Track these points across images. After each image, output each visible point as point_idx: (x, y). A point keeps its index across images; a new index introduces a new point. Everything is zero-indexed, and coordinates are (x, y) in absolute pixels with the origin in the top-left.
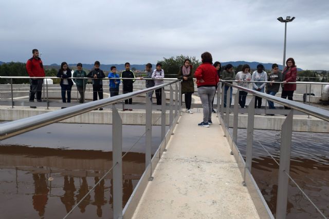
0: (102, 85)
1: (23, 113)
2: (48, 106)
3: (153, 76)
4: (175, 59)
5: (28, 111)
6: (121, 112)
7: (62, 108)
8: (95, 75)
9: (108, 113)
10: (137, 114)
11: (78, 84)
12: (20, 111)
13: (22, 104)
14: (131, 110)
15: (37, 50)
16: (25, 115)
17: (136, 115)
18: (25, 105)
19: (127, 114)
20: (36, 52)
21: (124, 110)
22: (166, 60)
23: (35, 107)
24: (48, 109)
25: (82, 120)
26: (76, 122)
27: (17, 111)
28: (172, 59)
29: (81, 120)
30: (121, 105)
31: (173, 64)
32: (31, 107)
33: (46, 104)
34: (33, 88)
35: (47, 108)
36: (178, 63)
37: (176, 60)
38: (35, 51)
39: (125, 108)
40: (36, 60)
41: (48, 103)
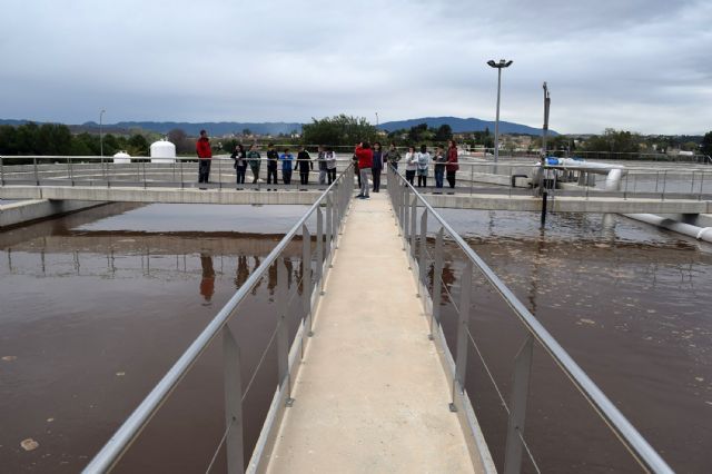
7: (236, 189)
9: (283, 194)
12: (190, 192)
13: (192, 185)
16: (196, 196)
18: (194, 187)
23: (205, 189)
24: (221, 190)
27: (187, 192)
32: (201, 189)
33: (216, 186)
41: (220, 186)
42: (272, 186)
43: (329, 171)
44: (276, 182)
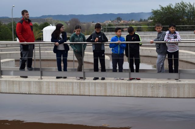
0: (104, 51)
1: (13, 84)
2: (42, 75)
3: (166, 39)
4: (173, 7)
5: (19, 82)
6: (128, 82)
7: (58, 78)
8: (97, 39)
9: (111, 83)
10: (147, 84)
11: (76, 50)
12: (9, 81)
13: (12, 73)
14: (139, 79)
15: (26, 11)
16: (15, 86)
17: (145, 85)
18: (14, 75)
19: (135, 84)
20: (25, 14)
21: (131, 79)
22: (163, 8)
23: (26, 77)
24: (41, 79)
25: (82, 91)
26: (75, 94)
27: (6, 81)
28: (170, 7)
29: (80, 91)
30: (127, 74)
31: (171, 13)
32: (22, 77)
33: (39, 72)
34: (24, 55)
35: (40, 77)
36: (177, 11)
37: (176, 8)
38: (24, 12)
39: (132, 77)
40: (26, 22)
41: (41, 72)
42: (100, 74)
43: (170, 55)
44: (104, 69)
